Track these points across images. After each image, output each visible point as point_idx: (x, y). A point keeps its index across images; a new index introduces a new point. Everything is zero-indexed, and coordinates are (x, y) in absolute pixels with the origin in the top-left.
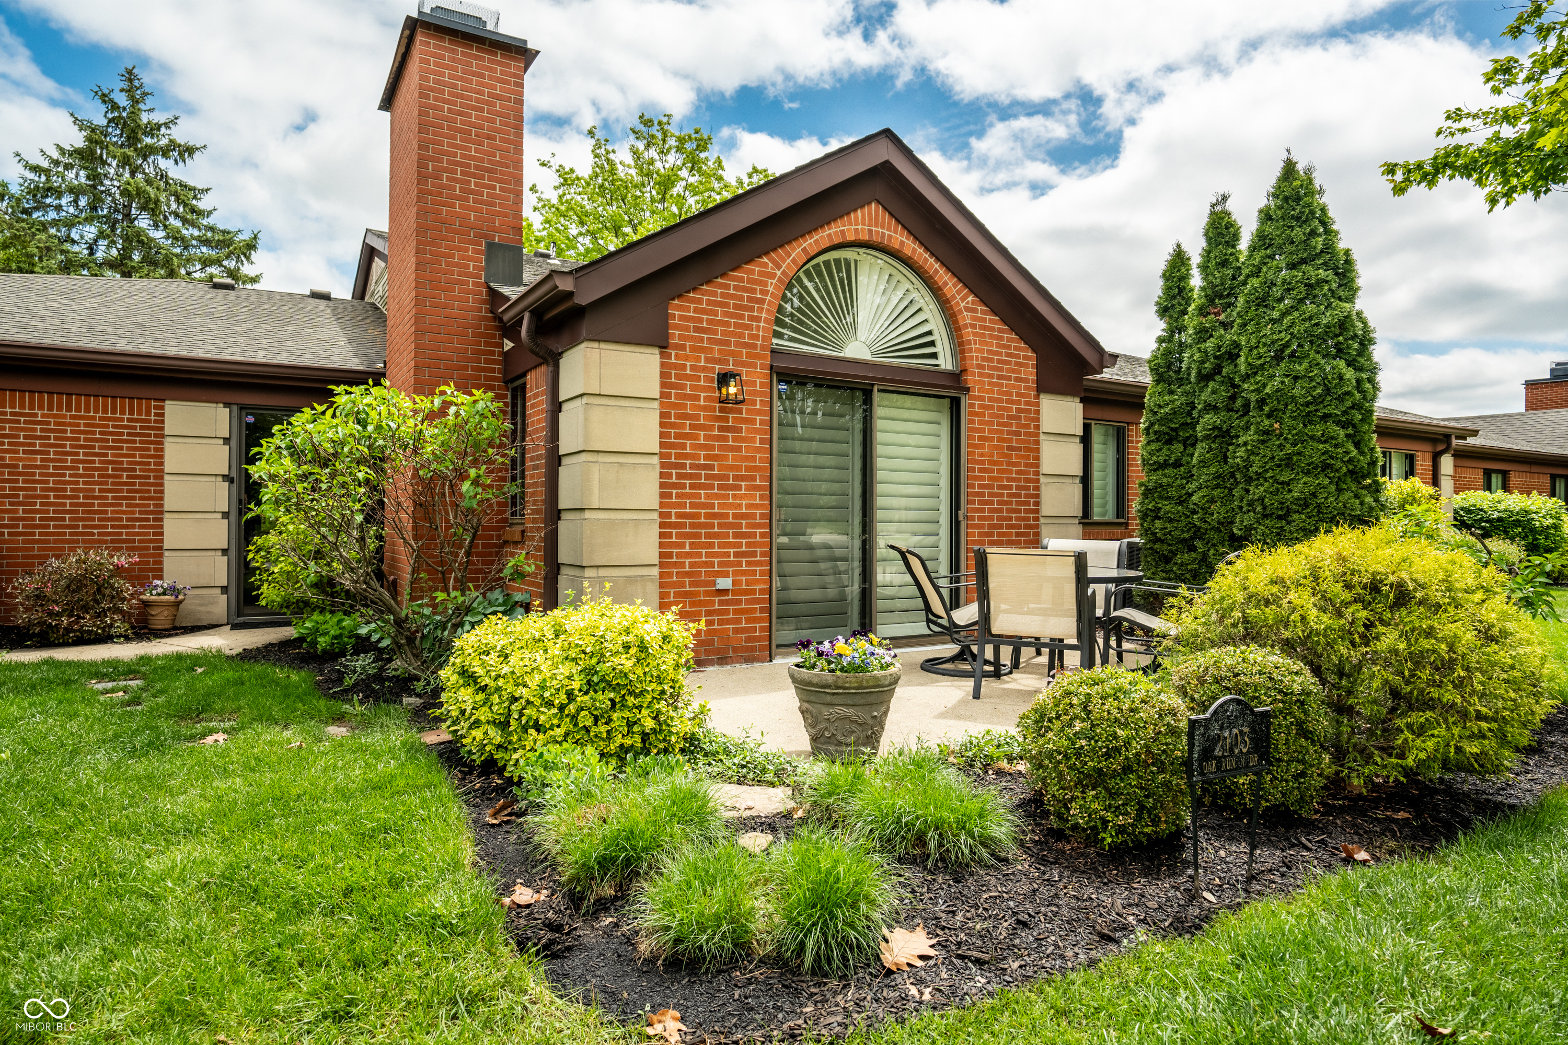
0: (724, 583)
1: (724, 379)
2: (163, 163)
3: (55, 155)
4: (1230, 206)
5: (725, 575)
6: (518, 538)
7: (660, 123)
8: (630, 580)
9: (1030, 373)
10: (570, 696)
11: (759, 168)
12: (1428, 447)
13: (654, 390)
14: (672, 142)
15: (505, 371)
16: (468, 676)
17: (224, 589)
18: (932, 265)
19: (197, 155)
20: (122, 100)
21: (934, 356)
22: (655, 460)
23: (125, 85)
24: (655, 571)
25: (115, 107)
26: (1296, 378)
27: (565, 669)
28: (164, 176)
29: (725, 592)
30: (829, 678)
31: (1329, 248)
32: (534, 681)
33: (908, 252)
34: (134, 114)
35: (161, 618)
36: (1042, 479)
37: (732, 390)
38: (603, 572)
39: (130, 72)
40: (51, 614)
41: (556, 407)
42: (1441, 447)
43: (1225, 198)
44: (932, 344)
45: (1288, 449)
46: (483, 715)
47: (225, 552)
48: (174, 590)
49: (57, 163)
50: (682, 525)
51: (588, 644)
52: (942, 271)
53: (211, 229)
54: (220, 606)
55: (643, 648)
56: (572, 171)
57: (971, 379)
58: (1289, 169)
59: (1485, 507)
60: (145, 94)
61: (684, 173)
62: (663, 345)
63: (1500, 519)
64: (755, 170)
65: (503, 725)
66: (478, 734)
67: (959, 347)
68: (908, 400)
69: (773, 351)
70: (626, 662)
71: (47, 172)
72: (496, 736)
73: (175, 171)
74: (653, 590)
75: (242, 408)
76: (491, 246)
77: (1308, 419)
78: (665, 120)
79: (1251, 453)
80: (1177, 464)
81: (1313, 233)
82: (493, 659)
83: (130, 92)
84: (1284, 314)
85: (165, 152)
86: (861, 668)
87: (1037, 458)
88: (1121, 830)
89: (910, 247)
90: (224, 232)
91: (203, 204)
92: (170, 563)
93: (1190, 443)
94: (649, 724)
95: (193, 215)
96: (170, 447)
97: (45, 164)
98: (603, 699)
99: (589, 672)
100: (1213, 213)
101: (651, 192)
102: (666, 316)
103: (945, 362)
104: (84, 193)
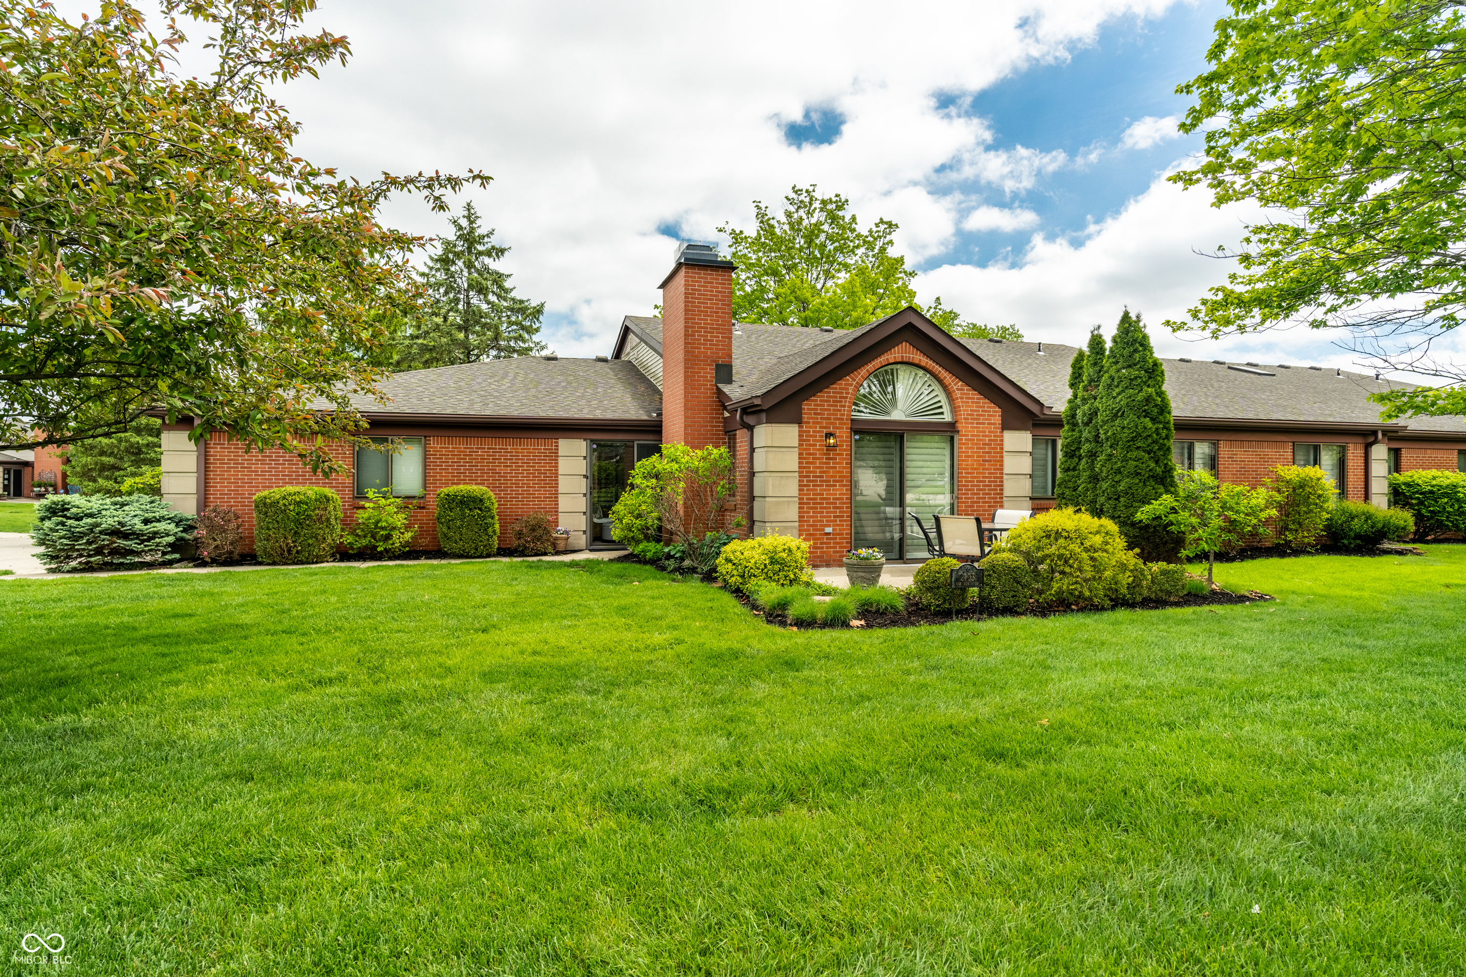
0: (829, 530)
1: (829, 435)
2: (487, 260)
3: (431, 264)
4: (1102, 331)
5: (829, 526)
6: (732, 508)
7: (807, 191)
8: (786, 528)
9: (997, 419)
10: (765, 565)
11: (885, 220)
12: (1360, 440)
13: (796, 443)
14: (817, 205)
15: (724, 426)
16: (728, 560)
17: (585, 532)
18: (937, 369)
19: (506, 253)
20: (464, 223)
21: (942, 413)
22: (797, 474)
23: (466, 213)
24: (797, 524)
25: (461, 228)
26: (1123, 428)
27: (763, 557)
28: (487, 269)
29: (829, 534)
30: (855, 562)
31: (1144, 359)
32: (753, 561)
33: (923, 364)
34: (472, 230)
35: (561, 545)
36: (1005, 477)
37: (832, 441)
38: (774, 524)
39: (469, 205)
40: (526, 541)
41: (753, 450)
42: (1372, 439)
43: (1099, 327)
44: (941, 407)
45: (1119, 464)
46: (735, 572)
47: (584, 513)
48: (566, 532)
49: (431, 268)
50: (809, 503)
51: (771, 548)
52: (943, 372)
53: (513, 299)
54: (582, 540)
55: (790, 550)
56: (741, 232)
57: (959, 426)
58: (1126, 317)
59: (1420, 482)
60: (477, 217)
61: (826, 227)
62: (799, 421)
63: (1431, 492)
64: (882, 221)
65: (743, 577)
66: (734, 579)
67: (954, 409)
68: (925, 438)
69: (852, 420)
70: (784, 555)
71: (427, 275)
72: (740, 580)
73: (493, 264)
74: (796, 532)
75: (592, 441)
76: (718, 366)
77: (1129, 449)
78: (811, 189)
79: (1103, 466)
80: (1074, 469)
81: (1136, 351)
82: (738, 554)
83: (468, 217)
84: (1119, 394)
85: (488, 254)
86: (867, 559)
87: (1002, 465)
88: (938, 606)
89: (925, 361)
90: (521, 302)
91: (507, 284)
92: (562, 518)
93: (1080, 458)
94: (792, 576)
95: (503, 292)
96: (561, 462)
97: (427, 271)
98: (777, 567)
99: (771, 558)
100: (1093, 335)
101: (800, 241)
102: (801, 409)
103: (947, 417)
104: (442, 285)
